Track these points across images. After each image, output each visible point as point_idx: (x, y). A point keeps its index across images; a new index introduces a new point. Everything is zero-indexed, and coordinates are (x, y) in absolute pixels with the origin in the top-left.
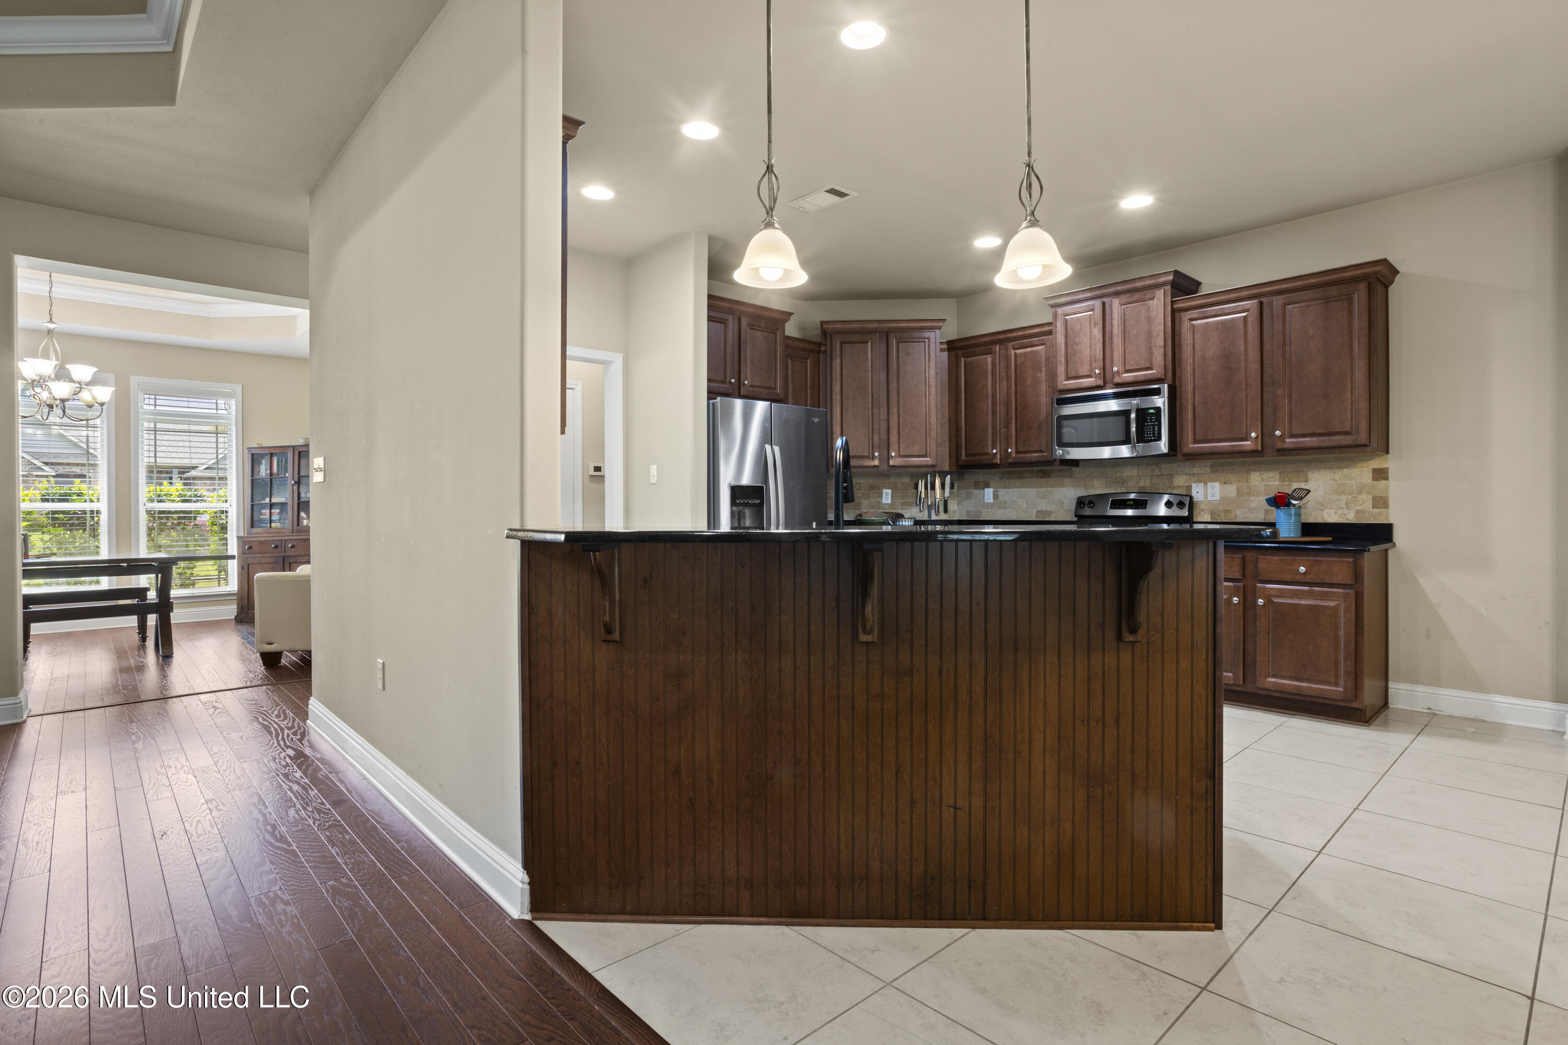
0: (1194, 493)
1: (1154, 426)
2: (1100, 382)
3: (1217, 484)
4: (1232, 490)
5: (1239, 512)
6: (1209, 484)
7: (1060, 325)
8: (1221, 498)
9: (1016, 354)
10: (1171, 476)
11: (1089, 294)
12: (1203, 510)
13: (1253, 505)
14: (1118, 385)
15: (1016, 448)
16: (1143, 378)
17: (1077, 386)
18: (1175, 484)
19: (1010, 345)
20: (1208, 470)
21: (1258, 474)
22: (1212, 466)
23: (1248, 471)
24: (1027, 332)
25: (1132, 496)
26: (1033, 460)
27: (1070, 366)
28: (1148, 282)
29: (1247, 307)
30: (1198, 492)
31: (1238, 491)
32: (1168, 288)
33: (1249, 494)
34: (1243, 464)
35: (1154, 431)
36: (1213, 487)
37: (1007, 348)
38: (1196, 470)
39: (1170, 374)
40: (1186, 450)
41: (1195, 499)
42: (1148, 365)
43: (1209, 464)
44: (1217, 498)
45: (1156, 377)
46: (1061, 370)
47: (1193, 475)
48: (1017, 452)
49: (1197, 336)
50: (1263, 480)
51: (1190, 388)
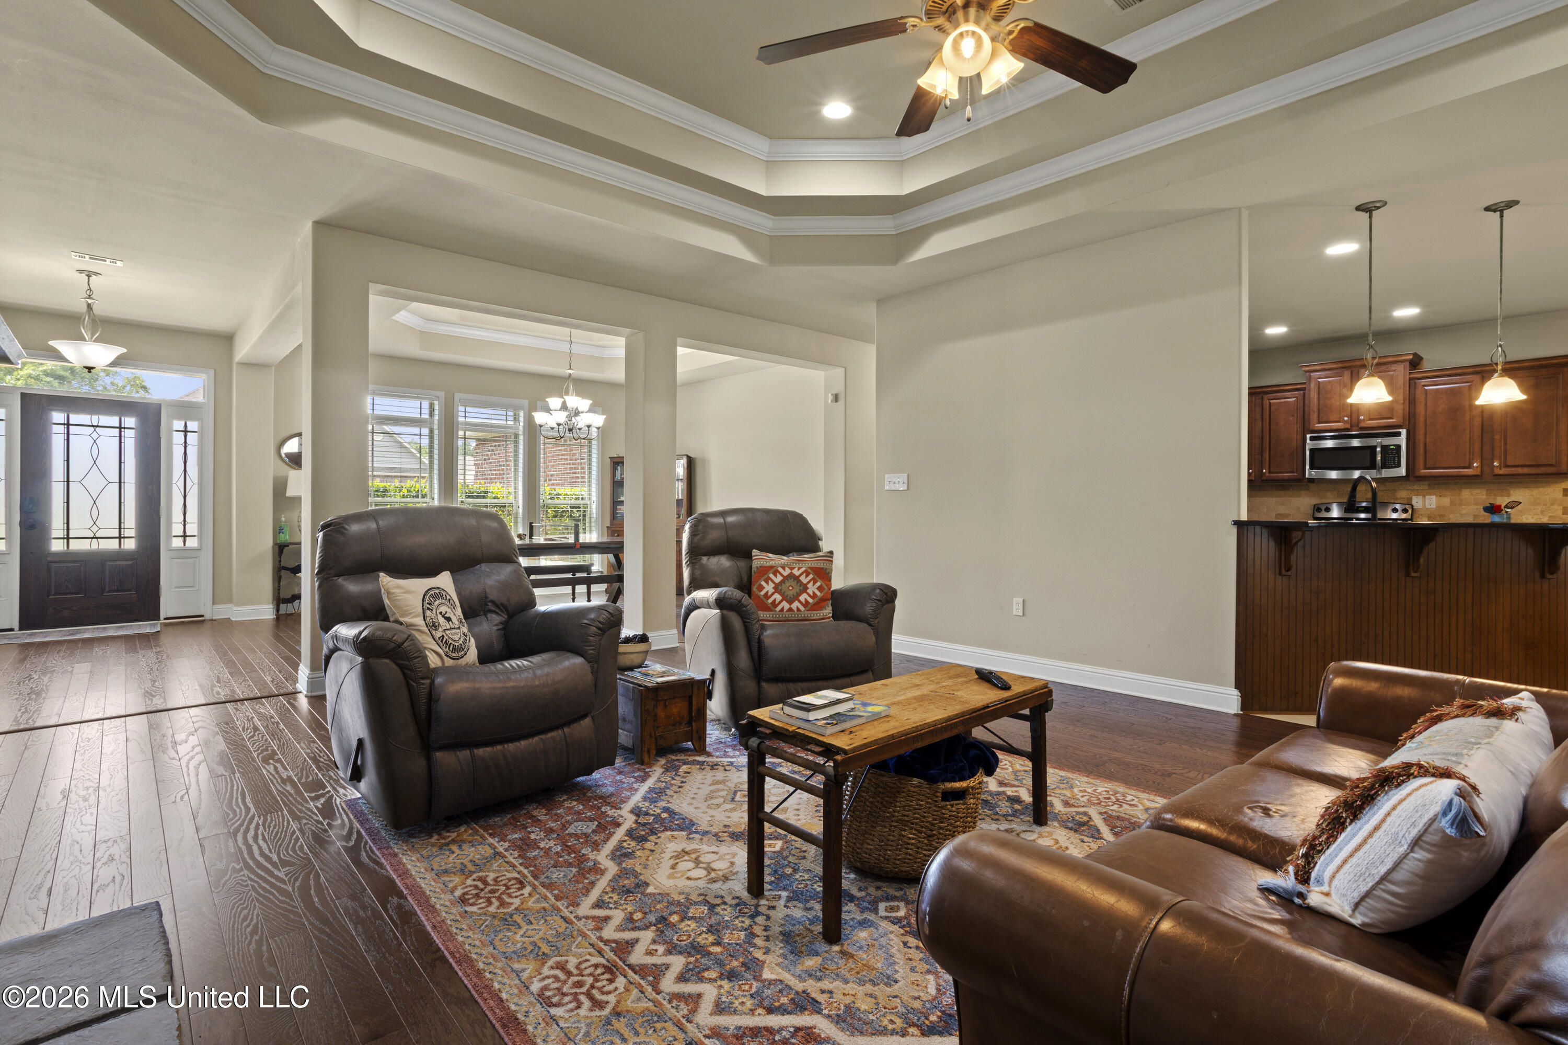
0: (1414, 503)
1: (1394, 457)
2: (1348, 426)
3: (1434, 497)
4: (1446, 501)
5: (1452, 516)
6: (1427, 497)
7: (1313, 385)
8: (1437, 506)
9: (1270, 403)
10: (1394, 491)
11: (1340, 365)
12: (1421, 515)
13: (1463, 512)
14: (1362, 429)
15: (1270, 469)
16: (1385, 425)
17: (1329, 428)
18: (1398, 497)
19: (1266, 397)
20: (1426, 487)
21: (1468, 490)
22: (1429, 485)
23: (1460, 489)
24: (1282, 388)
25: (1364, 504)
26: (1285, 478)
27: (1322, 415)
28: (1390, 359)
29: (1471, 380)
30: (1417, 502)
31: (1451, 502)
32: (1408, 364)
33: (1461, 504)
34: (1456, 483)
35: (1394, 461)
36: (1430, 499)
37: (1262, 399)
38: (1416, 487)
39: (1407, 423)
40: (1417, 474)
41: (1415, 507)
42: (1390, 416)
43: (1427, 483)
44: (1434, 506)
45: (1396, 424)
46: (1314, 416)
47: (1413, 490)
48: (1270, 472)
49: (1429, 397)
50: (1472, 495)
51: (1422, 432)
